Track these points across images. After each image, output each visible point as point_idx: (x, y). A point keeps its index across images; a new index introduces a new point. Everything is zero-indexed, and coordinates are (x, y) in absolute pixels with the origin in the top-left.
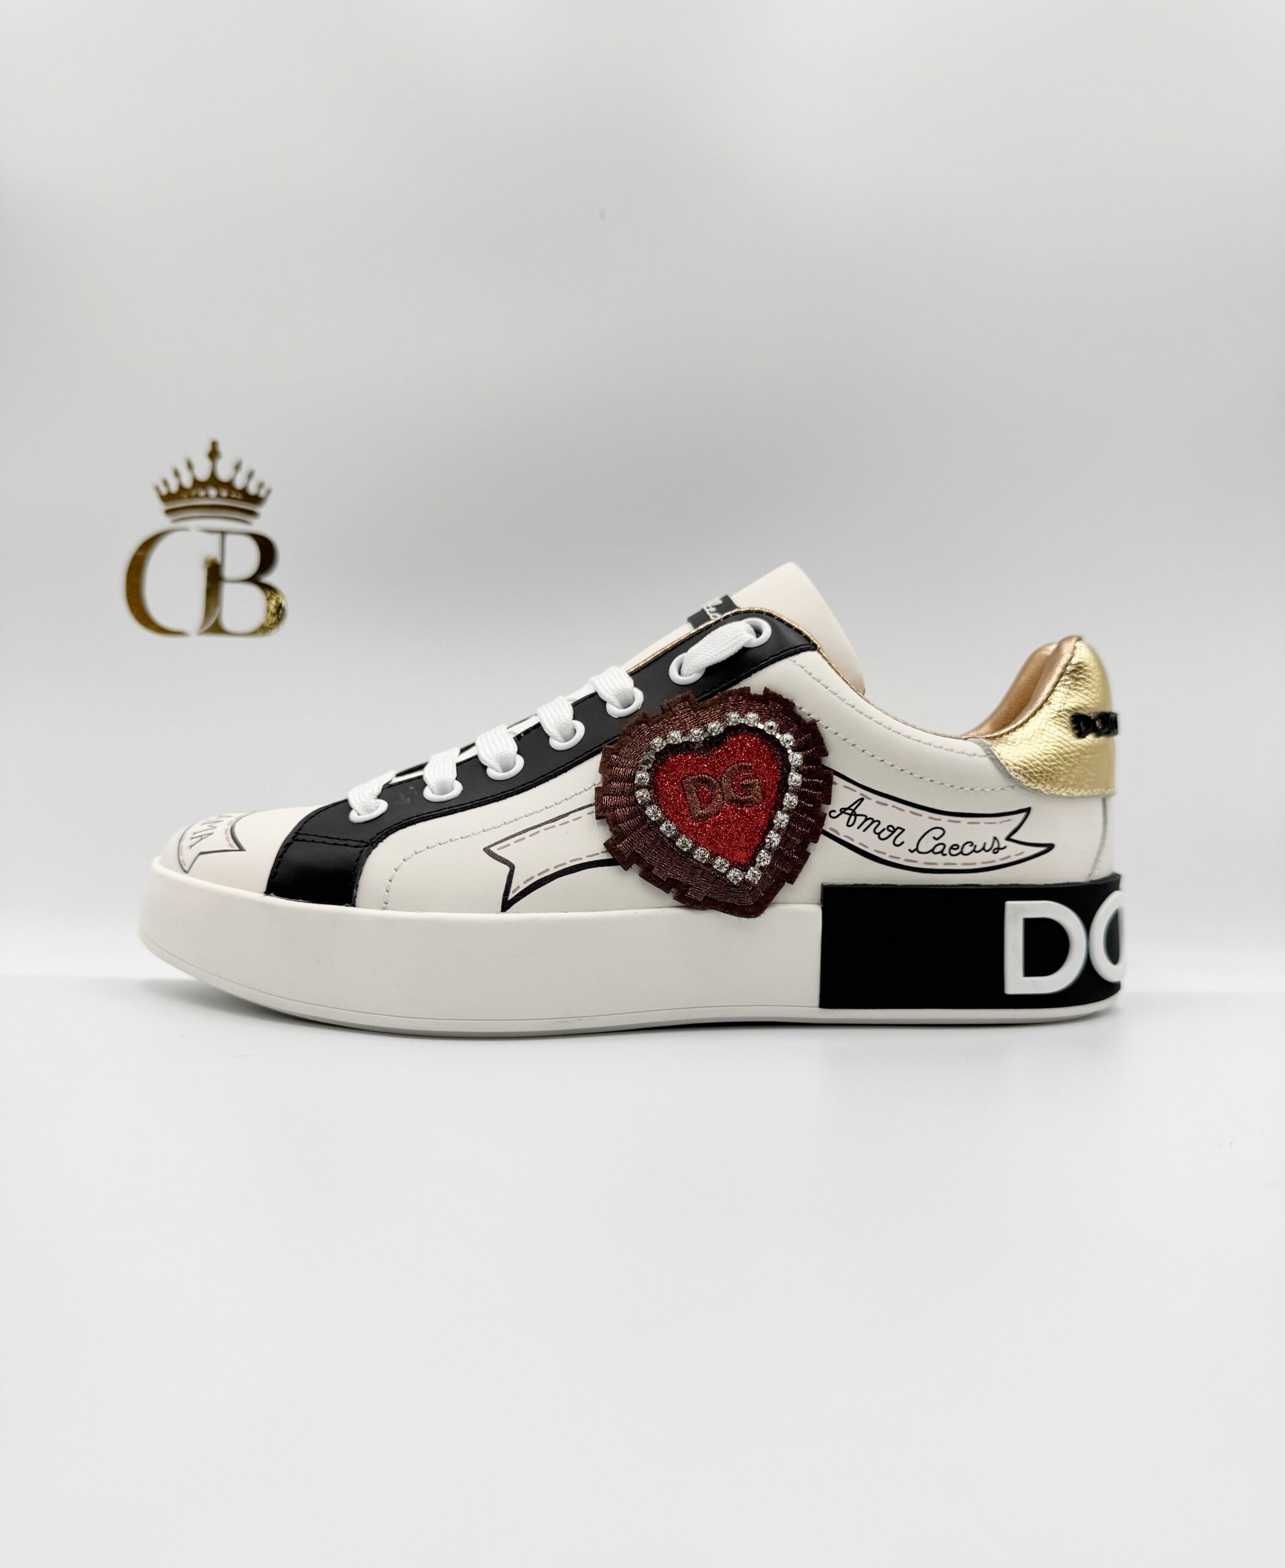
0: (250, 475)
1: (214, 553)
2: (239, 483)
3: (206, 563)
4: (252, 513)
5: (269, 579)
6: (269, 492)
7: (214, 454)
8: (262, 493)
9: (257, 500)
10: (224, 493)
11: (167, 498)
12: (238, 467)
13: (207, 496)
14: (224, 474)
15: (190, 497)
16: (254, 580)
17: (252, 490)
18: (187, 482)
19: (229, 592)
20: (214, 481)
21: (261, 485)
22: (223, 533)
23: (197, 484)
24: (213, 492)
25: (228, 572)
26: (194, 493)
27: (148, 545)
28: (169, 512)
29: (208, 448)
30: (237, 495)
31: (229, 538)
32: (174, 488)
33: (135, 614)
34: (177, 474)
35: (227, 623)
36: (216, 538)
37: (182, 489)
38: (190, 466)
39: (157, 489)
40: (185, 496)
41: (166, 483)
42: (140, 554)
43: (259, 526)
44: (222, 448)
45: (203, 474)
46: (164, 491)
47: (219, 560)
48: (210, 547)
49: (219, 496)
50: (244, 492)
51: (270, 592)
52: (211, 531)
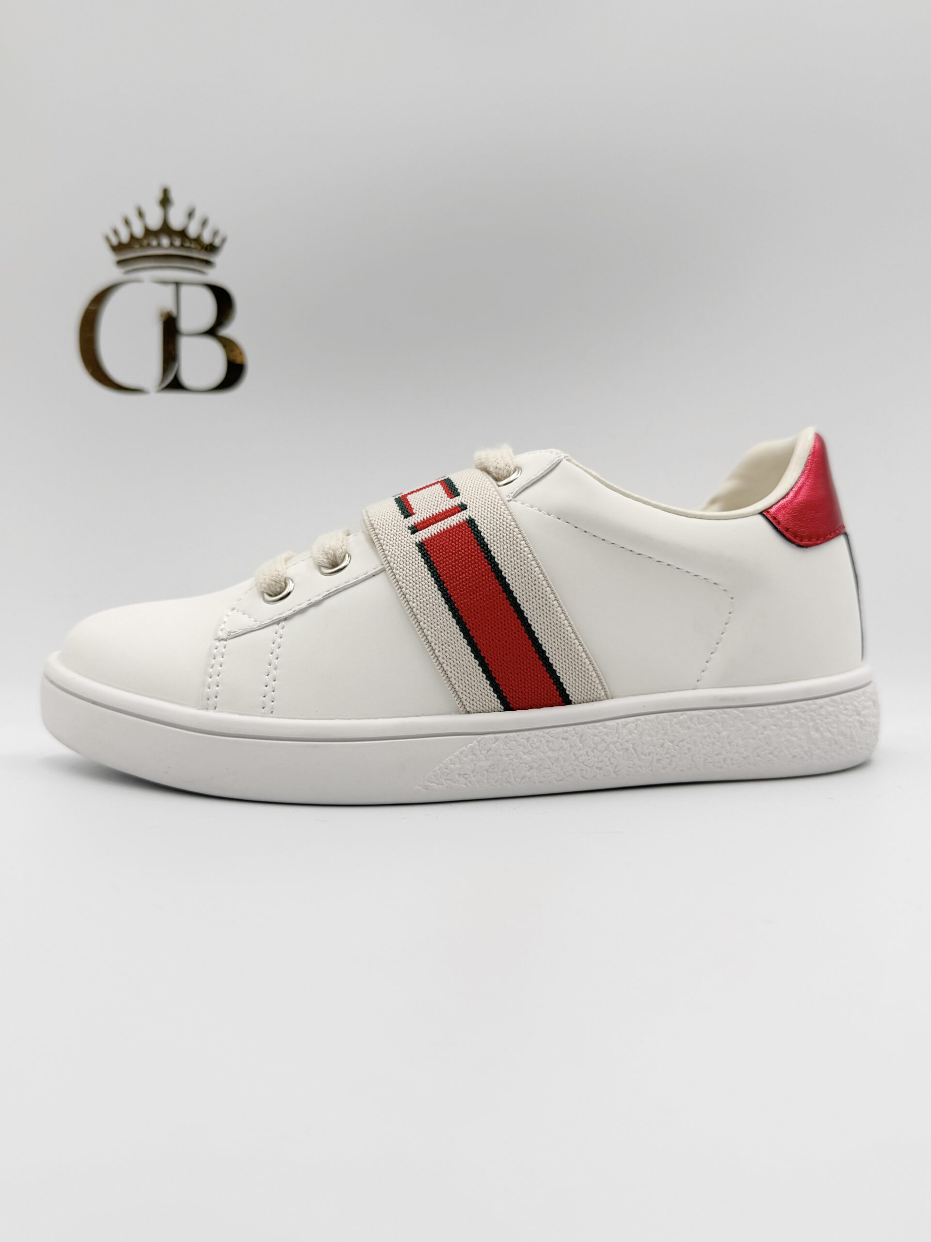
0: (204, 223)
1: (169, 305)
2: (193, 231)
3: (162, 315)
4: (208, 263)
5: (227, 332)
6: (224, 240)
7: (165, 201)
8: (217, 242)
9: (212, 248)
10: (177, 242)
11: (118, 248)
12: (191, 215)
13: (159, 245)
14: (177, 221)
15: (142, 246)
16: (212, 332)
17: (207, 238)
18: (138, 231)
19: (187, 347)
20: (166, 229)
21: (215, 233)
22: (178, 284)
23: (148, 232)
24: (165, 241)
25: (185, 324)
26: (145, 242)
27: (100, 299)
28: (120, 263)
29: (159, 195)
30: (191, 243)
31: (184, 290)
32: (125, 237)
33: (91, 371)
34: (127, 223)
35: (186, 378)
36: (171, 289)
37: (133, 238)
38: (141, 214)
39: (108, 239)
40: (137, 246)
41: (116, 232)
42: (93, 308)
43: (214, 276)
44: (174, 195)
45: (154, 221)
46: (115, 241)
47: (174, 312)
48: (165, 299)
49: (172, 245)
50: (198, 240)
51: (228, 345)
52: (165, 282)
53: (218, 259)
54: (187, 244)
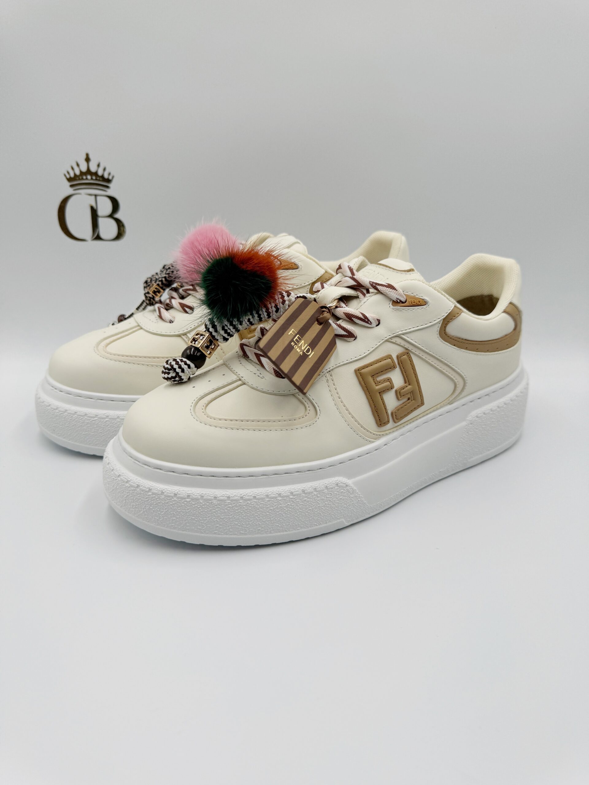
0: (104, 169)
1: (93, 204)
2: (100, 173)
3: (90, 208)
4: (108, 187)
6: (113, 177)
7: (88, 159)
8: (110, 178)
9: (109, 181)
10: (94, 178)
12: (99, 166)
13: (87, 179)
15: (79, 179)
16: (111, 216)
17: (106, 176)
18: (78, 173)
19: (102, 222)
20: (89, 172)
21: (109, 174)
22: (96, 196)
24: (89, 177)
25: (100, 213)
26: (81, 177)
27: (65, 201)
28: (72, 186)
29: (85, 157)
30: (100, 178)
31: (98, 198)
32: (72, 175)
33: (64, 231)
34: (73, 168)
36: (93, 197)
37: (75, 175)
38: (78, 165)
39: (65, 175)
40: (78, 179)
41: (68, 173)
42: (62, 204)
43: (110, 192)
44: (91, 156)
46: (68, 176)
47: (95, 207)
48: (91, 202)
50: (102, 177)
51: (118, 222)
52: (90, 195)
53: (111, 185)
54: (98, 178)
